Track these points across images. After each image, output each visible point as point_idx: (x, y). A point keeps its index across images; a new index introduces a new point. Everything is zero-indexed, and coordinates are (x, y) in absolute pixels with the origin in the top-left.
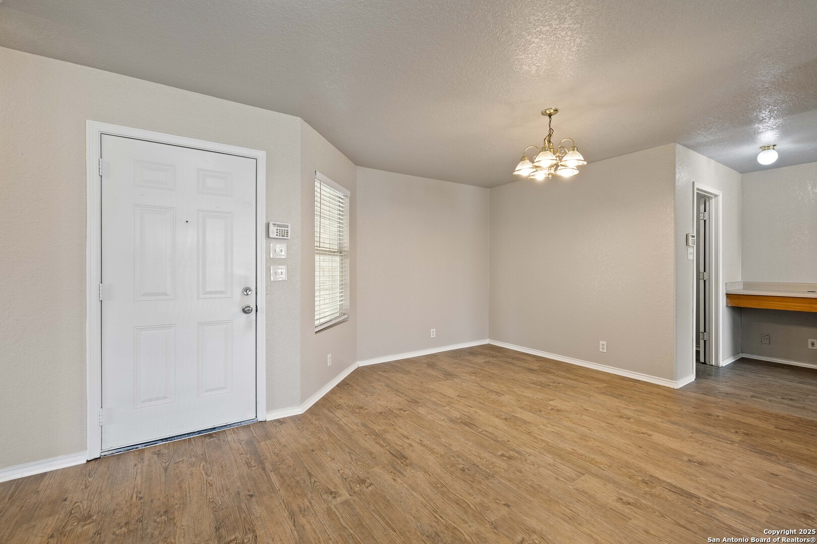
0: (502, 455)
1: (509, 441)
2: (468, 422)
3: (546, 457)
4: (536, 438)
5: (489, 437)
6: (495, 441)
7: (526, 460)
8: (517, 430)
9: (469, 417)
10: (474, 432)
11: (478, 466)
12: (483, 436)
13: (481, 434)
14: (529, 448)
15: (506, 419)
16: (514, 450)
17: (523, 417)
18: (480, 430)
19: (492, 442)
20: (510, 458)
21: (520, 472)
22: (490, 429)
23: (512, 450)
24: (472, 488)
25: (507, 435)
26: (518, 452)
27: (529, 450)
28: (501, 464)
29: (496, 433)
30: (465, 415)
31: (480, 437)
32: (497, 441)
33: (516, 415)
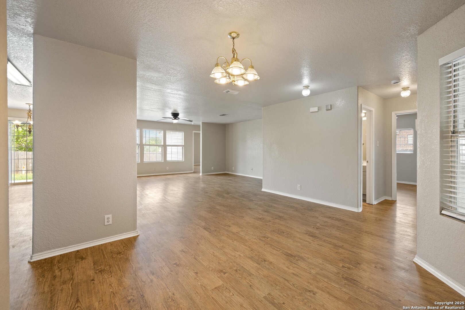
0: (268, 238)
1: (264, 245)
2: (290, 257)
3: (248, 238)
4: (249, 247)
5: (275, 246)
6: (272, 245)
7: (257, 237)
8: (259, 252)
9: (292, 262)
10: (284, 250)
11: (278, 234)
12: (279, 247)
13: (280, 249)
14: (254, 242)
15: (265, 261)
16: (262, 240)
17: (252, 263)
18: (281, 251)
19: (273, 244)
20: (264, 237)
21: (261, 233)
22: (275, 252)
23: (263, 240)
24: (278, 228)
25: (265, 248)
26: (260, 239)
27: (255, 240)
28: (268, 235)
29: (271, 249)
30: (295, 264)
31: (280, 247)
32: (270, 244)
33: (256, 265)
